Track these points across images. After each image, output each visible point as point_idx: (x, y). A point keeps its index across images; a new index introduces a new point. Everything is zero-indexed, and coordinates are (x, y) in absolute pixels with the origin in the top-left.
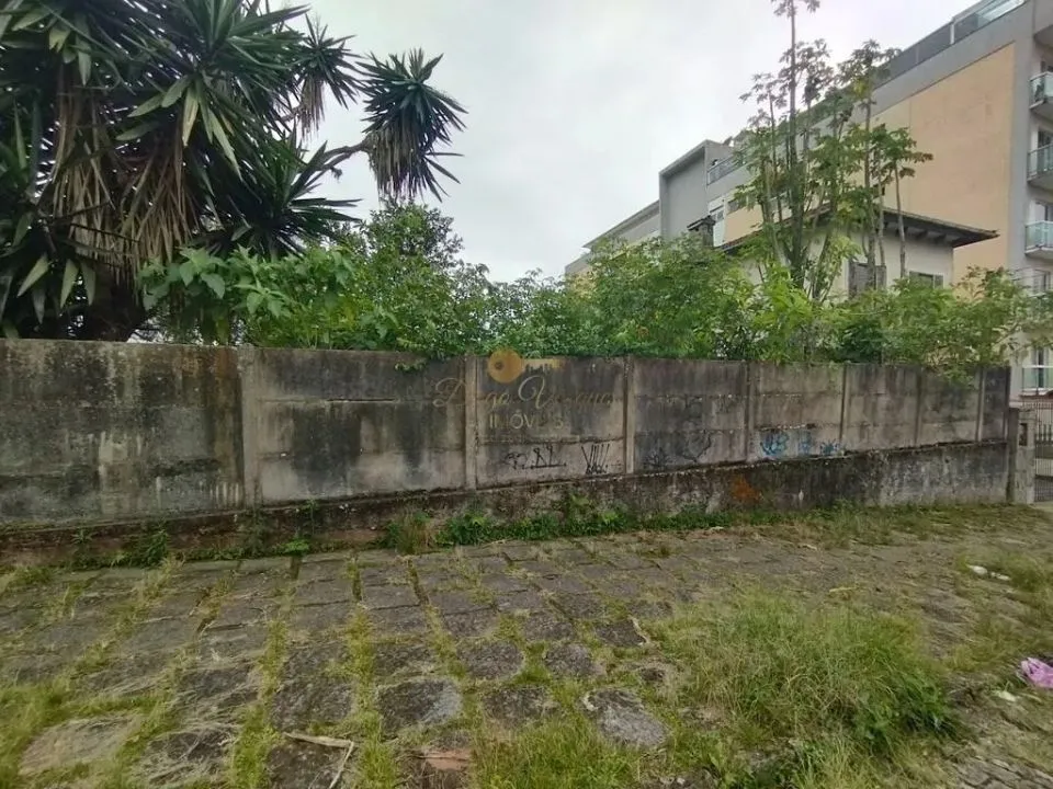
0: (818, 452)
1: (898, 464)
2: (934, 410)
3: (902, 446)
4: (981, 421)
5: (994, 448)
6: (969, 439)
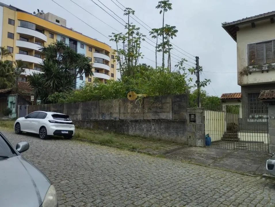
0: (113, 119)
1: (134, 124)
2: (149, 109)
3: (138, 119)
4: (171, 113)
5: (177, 122)
6: (167, 119)
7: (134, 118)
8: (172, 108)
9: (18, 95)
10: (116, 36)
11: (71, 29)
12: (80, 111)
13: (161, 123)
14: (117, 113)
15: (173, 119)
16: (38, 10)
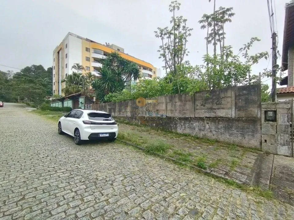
0: (159, 116)
1: (183, 122)
2: (202, 105)
3: (188, 117)
4: (234, 109)
5: (243, 121)
6: (227, 116)
7: (183, 115)
8: (236, 104)
9: (85, 97)
10: (162, 31)
11: (127, 54)
12: (129, 109)
13: (219, 121)
14: (163, 110)
15: (236, 116)
16: (106, 43)
